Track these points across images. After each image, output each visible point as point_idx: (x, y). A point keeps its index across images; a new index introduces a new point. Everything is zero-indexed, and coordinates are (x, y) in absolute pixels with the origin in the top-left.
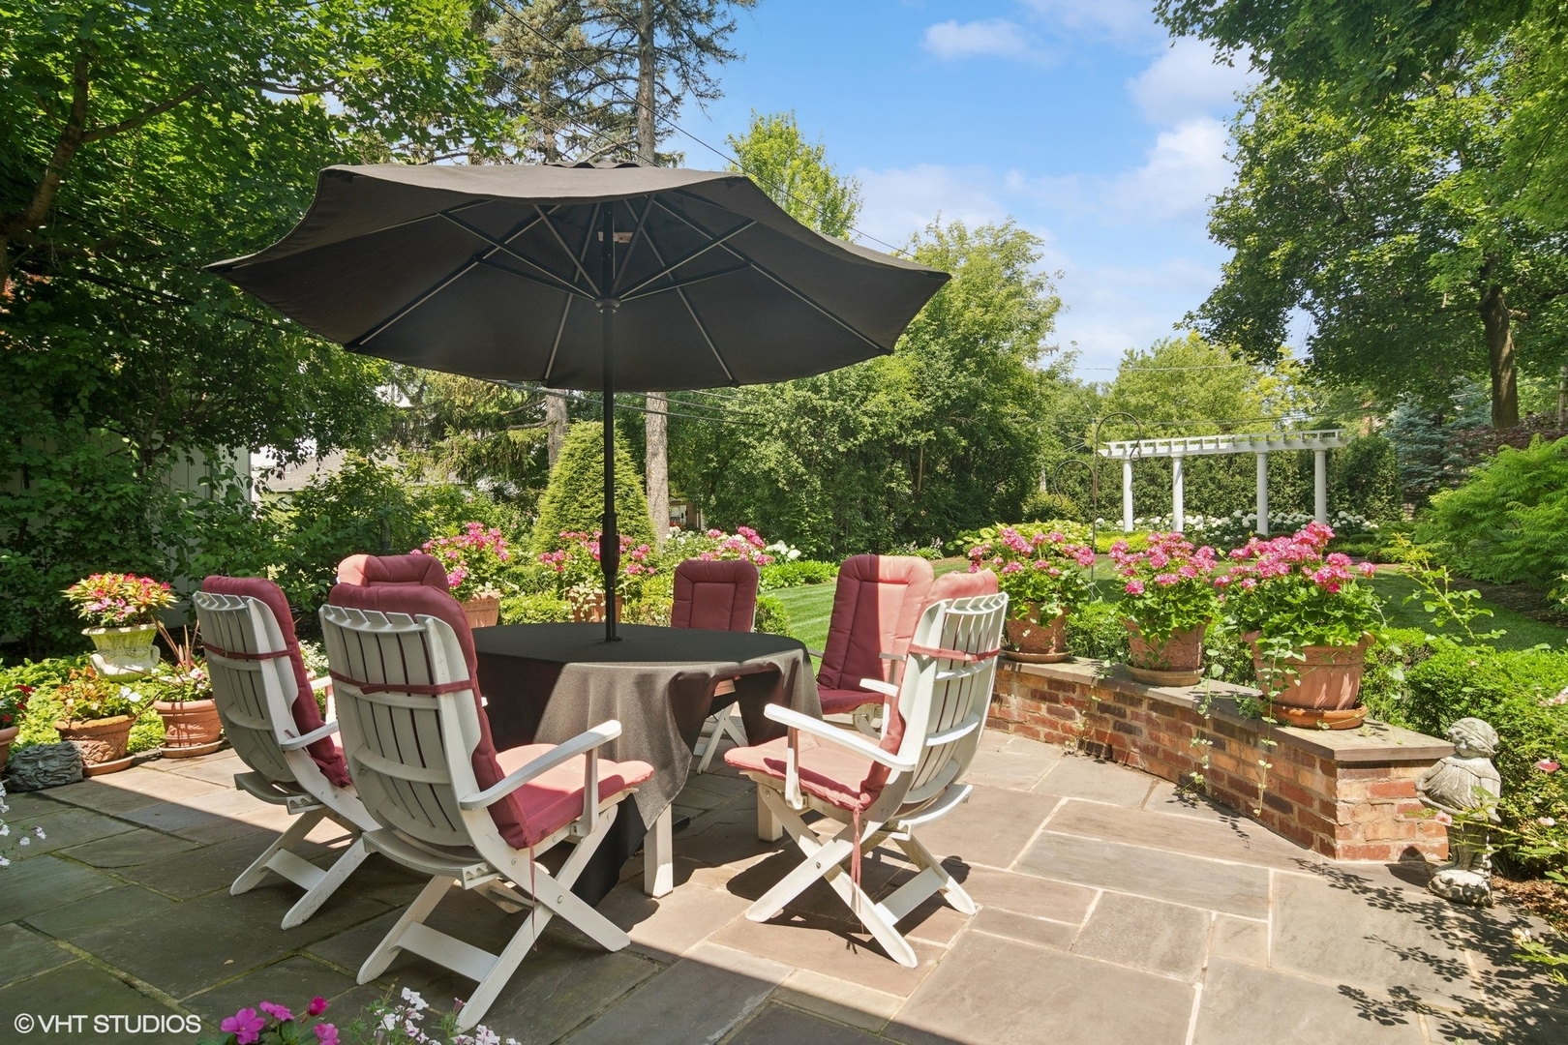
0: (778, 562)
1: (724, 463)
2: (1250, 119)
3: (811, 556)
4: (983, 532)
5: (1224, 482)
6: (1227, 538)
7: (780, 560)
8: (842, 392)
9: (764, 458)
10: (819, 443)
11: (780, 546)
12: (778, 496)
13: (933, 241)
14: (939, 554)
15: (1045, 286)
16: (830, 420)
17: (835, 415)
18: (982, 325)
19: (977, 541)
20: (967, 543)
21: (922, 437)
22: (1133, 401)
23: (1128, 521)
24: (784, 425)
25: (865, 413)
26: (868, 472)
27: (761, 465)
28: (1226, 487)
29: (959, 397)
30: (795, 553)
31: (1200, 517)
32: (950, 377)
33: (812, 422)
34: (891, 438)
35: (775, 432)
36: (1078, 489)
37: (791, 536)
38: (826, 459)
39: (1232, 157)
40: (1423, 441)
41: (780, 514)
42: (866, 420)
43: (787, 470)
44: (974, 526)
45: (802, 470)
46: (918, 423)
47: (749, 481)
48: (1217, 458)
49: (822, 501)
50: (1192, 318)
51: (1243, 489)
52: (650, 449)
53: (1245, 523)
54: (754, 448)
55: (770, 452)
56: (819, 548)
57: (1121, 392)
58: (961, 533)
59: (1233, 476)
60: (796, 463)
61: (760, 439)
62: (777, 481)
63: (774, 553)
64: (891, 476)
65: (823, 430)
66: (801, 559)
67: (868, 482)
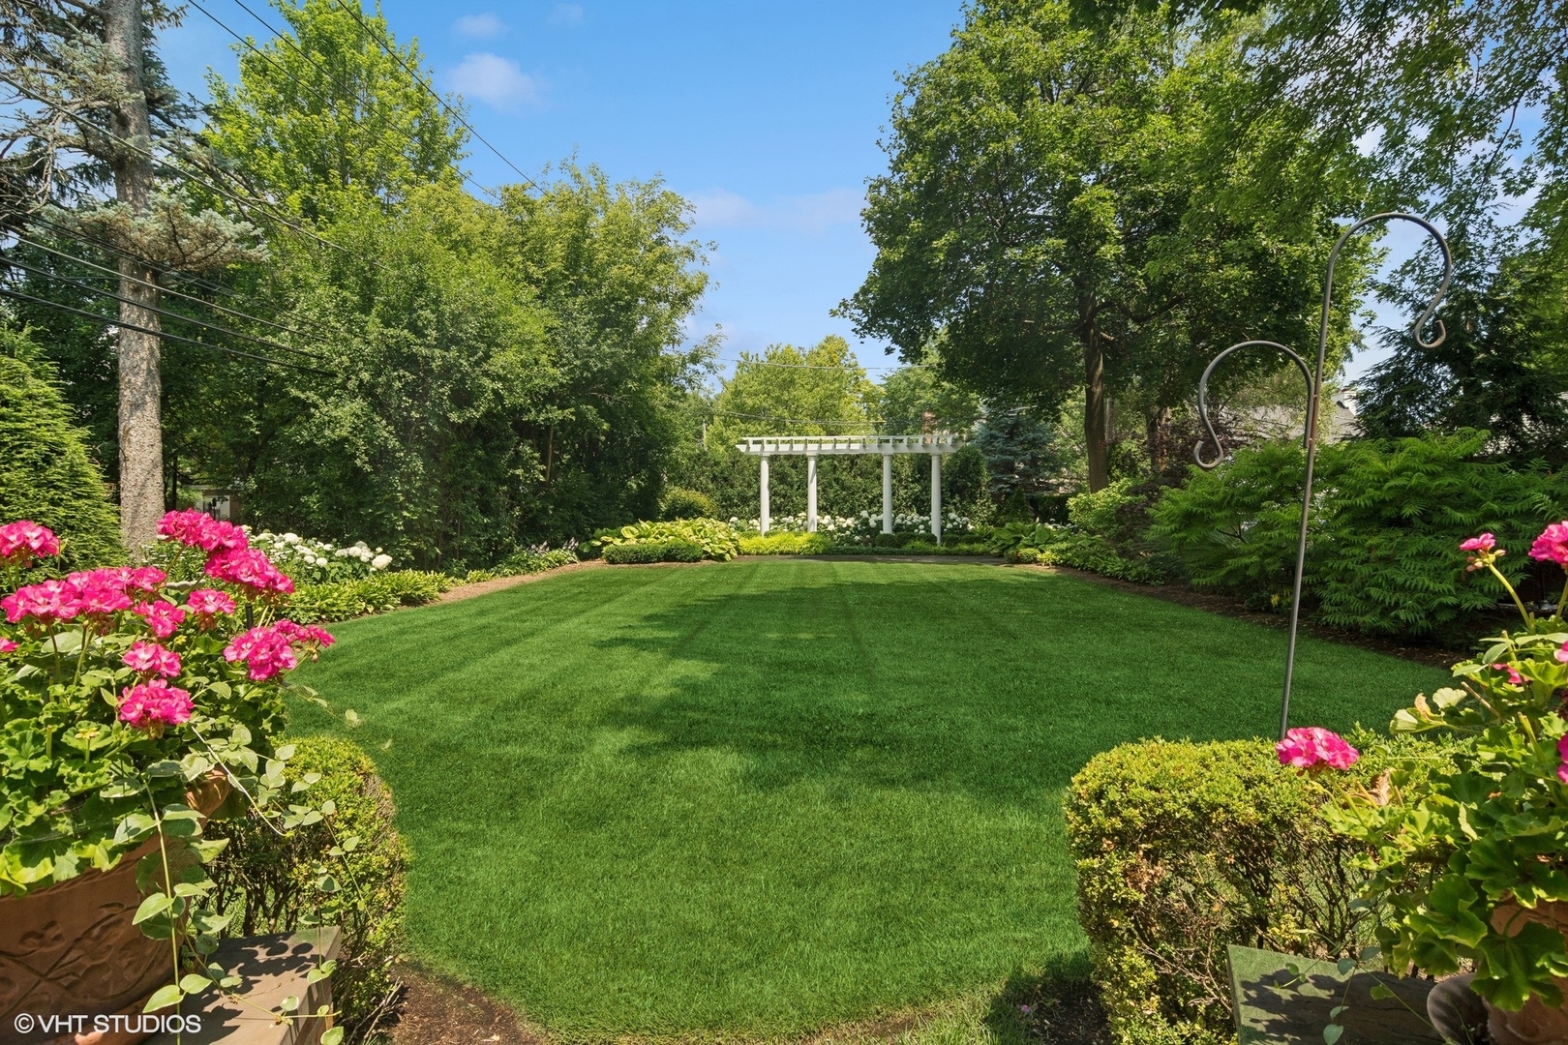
0: (356, 575)
1: (270, 432)
2: (910, 102)
3: (406, 565)
4: (625, 531)
5: (847, 484)
6: (857, 538)
7: (359, 569)
8: (454, 341)
9: (333, 422)
10: (421, 408)
11: (360, 550)
12: (356, 480)
13: (568, 180)
14: (574, 557)
15: (697, 256)
16: (439, 377)
17: (447, 371)
18: (629, 286)
19: (618, 542)
20: (605, 544)
21: (557, 414)
22: (750, 402)
23: (766, 520)
24: (365, 376)
25: (486, 374)
26: (487, 453)
27: (327, 432)
28: (849, 488)
29: (601, 370)
30: (383, 560)
31: (828, 517)
32: (590, 344)
33: (410, 377)
34: (517, 411)
35: (351, 385)
36: (711, 486)
37: (376, 537)
38: (429, 430)
39: (885, 145)
40: (1003, 452)
41: (361, 505)
42: (486, 382)
43: (369, 442)
44: (615, 523)
45: (393, 443)
46: (550, 397)
47: (311, 456)
48: (842, 458)
49: (423, 490)
50: (846, 307)
51: (864, 491)
52: (127, 395)
53: (872, 523)
54: (316, 407)
55: (343, 414)
56: (416, 552)
57: (737, 393)
58: (598, 531)
59: (855, 477)
60: (384, 431)
61: (325, 396)
62: (354, 456)
63: (350, 559)
64: (517, 460)
65: (426, 392)
66: (391, 568)
67: (488, 466)
